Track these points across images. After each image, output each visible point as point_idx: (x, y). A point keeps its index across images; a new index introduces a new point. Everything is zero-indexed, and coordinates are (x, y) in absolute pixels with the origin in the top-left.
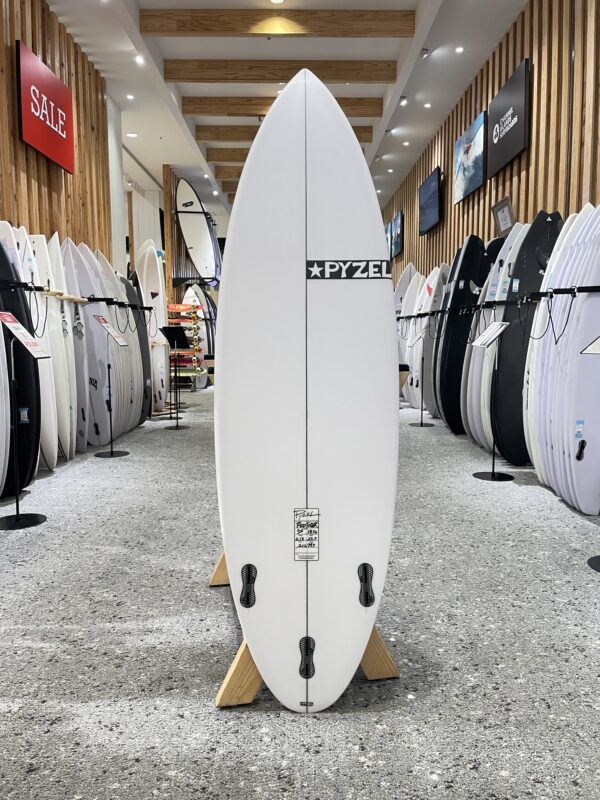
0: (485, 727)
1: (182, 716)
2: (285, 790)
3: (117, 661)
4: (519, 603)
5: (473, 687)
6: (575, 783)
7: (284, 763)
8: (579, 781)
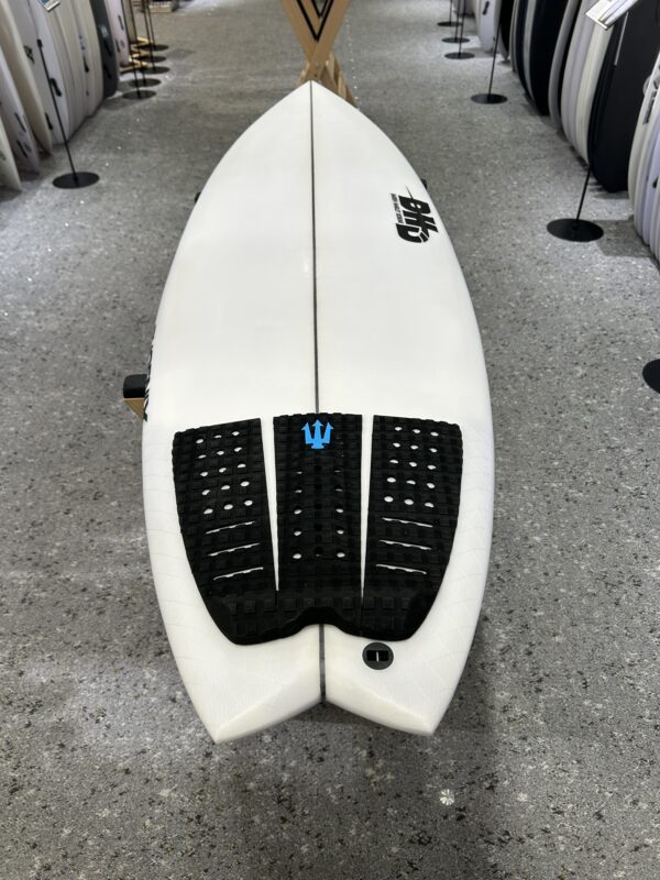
0: (509, 720)
1: (174, 700)
2: (284, 820)
3: (100, 602)
4: (573, 493)
5: (503, 651)
6: (599, 816)
7: (286, 777)
8: (604, 812)
